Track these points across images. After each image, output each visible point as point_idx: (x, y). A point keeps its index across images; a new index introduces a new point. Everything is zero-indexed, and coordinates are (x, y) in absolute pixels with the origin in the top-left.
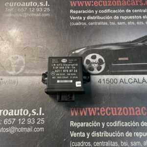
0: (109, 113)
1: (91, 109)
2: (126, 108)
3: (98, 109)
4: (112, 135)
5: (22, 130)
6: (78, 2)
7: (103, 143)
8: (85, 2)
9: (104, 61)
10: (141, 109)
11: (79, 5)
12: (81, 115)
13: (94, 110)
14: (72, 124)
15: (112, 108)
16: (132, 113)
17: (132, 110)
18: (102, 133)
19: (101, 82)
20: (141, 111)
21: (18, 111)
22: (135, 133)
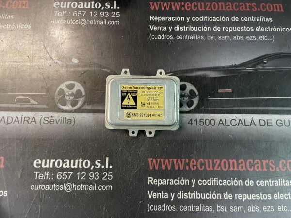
0: (201, 167)
1: (177, 162)
2: (226, 160)
3: (187, 161)
4: (205, 196)
5: (82, 187)
6: (162, 3)
7: (192, 208)
8: (172, 4)
9: (197, 93)
10: (246, 162)
11: (163, 9)
12: (164, 168)
13: (182, 162)
14: (151, 180)
15: (206, 160)
16: (234, 168)
17: (233, 162)
18: (192, 194)
19: (192, 124)
20: (246, 164)
21: (76, 161)
22: (236, 195)
